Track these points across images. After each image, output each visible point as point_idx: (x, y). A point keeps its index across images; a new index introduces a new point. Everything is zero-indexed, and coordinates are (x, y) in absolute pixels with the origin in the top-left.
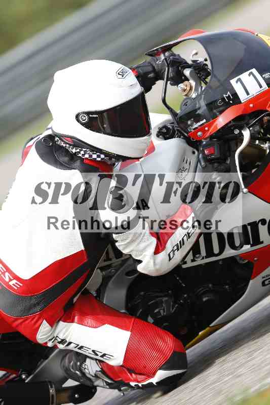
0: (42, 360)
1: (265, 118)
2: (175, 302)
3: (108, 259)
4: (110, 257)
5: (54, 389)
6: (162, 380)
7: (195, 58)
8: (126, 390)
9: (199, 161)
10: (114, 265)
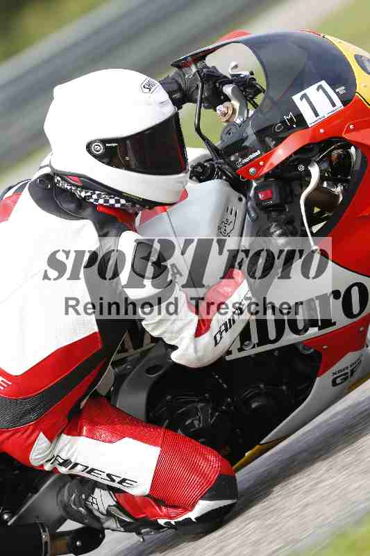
0: (30, 494)
1: (335, 152)
2: (214, 410)
3: (123, 350)
4: (126, 347)
5: (47, 533)
6: (203, 515)
7: (236, 72)
8: (147, 533)
9: (247, 211)
10: (129, 359)
